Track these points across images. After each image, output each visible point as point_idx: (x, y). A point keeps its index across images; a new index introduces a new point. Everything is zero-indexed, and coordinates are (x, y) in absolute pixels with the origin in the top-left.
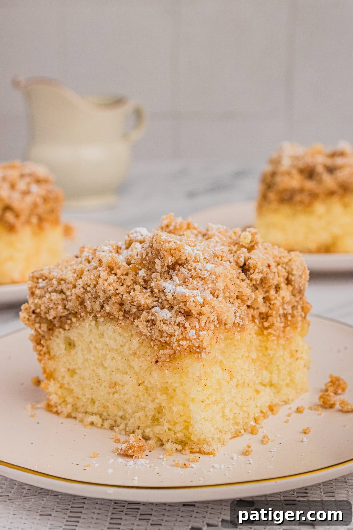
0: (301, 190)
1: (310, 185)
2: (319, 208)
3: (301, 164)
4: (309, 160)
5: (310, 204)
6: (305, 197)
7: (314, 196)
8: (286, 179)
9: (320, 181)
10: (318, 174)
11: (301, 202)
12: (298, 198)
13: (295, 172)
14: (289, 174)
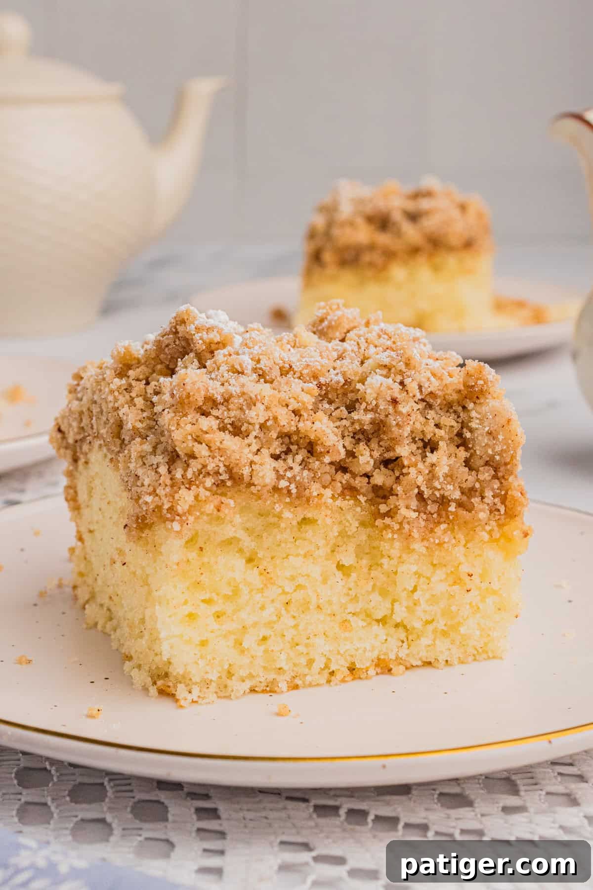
0: (372, 247)
1: (384, 239)
2: (398, 272)
3: (369, 209)
4: (381, 205)
5: (384, 268)
6: (376, 257)
7: (390, 255)
8: (348, 231)
9: (399, 234)
10: (394, 224)
11: (371, 265)
12: (366, 258)
13: (360, 221)
14: (351, 224)
